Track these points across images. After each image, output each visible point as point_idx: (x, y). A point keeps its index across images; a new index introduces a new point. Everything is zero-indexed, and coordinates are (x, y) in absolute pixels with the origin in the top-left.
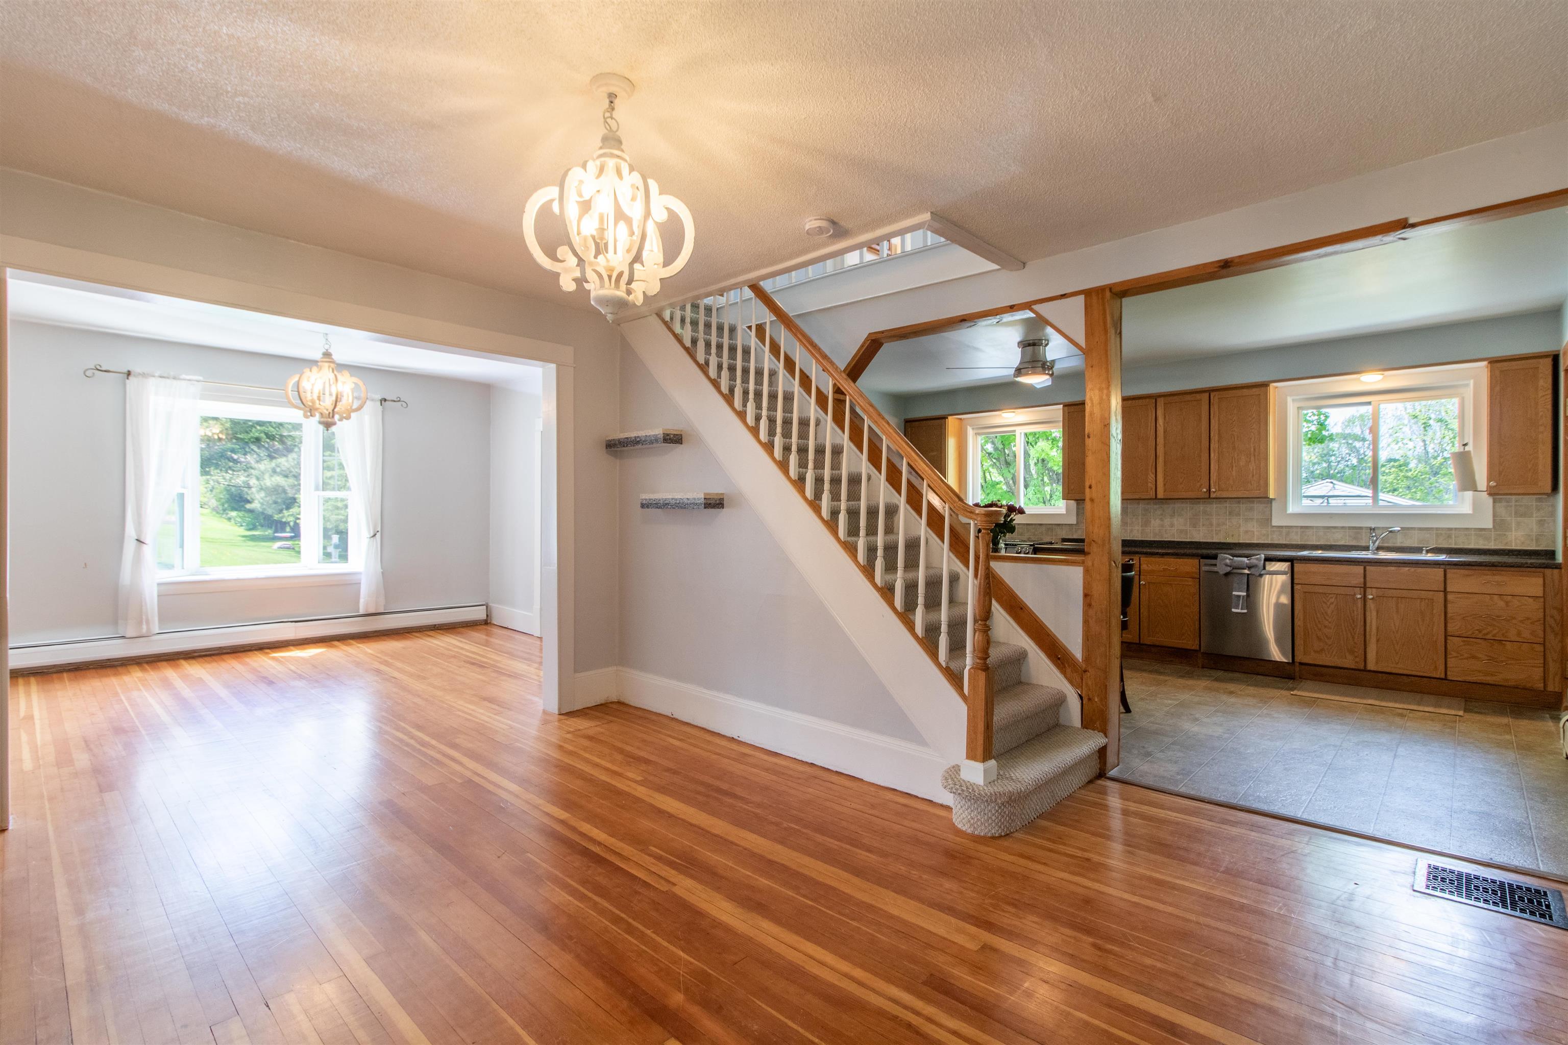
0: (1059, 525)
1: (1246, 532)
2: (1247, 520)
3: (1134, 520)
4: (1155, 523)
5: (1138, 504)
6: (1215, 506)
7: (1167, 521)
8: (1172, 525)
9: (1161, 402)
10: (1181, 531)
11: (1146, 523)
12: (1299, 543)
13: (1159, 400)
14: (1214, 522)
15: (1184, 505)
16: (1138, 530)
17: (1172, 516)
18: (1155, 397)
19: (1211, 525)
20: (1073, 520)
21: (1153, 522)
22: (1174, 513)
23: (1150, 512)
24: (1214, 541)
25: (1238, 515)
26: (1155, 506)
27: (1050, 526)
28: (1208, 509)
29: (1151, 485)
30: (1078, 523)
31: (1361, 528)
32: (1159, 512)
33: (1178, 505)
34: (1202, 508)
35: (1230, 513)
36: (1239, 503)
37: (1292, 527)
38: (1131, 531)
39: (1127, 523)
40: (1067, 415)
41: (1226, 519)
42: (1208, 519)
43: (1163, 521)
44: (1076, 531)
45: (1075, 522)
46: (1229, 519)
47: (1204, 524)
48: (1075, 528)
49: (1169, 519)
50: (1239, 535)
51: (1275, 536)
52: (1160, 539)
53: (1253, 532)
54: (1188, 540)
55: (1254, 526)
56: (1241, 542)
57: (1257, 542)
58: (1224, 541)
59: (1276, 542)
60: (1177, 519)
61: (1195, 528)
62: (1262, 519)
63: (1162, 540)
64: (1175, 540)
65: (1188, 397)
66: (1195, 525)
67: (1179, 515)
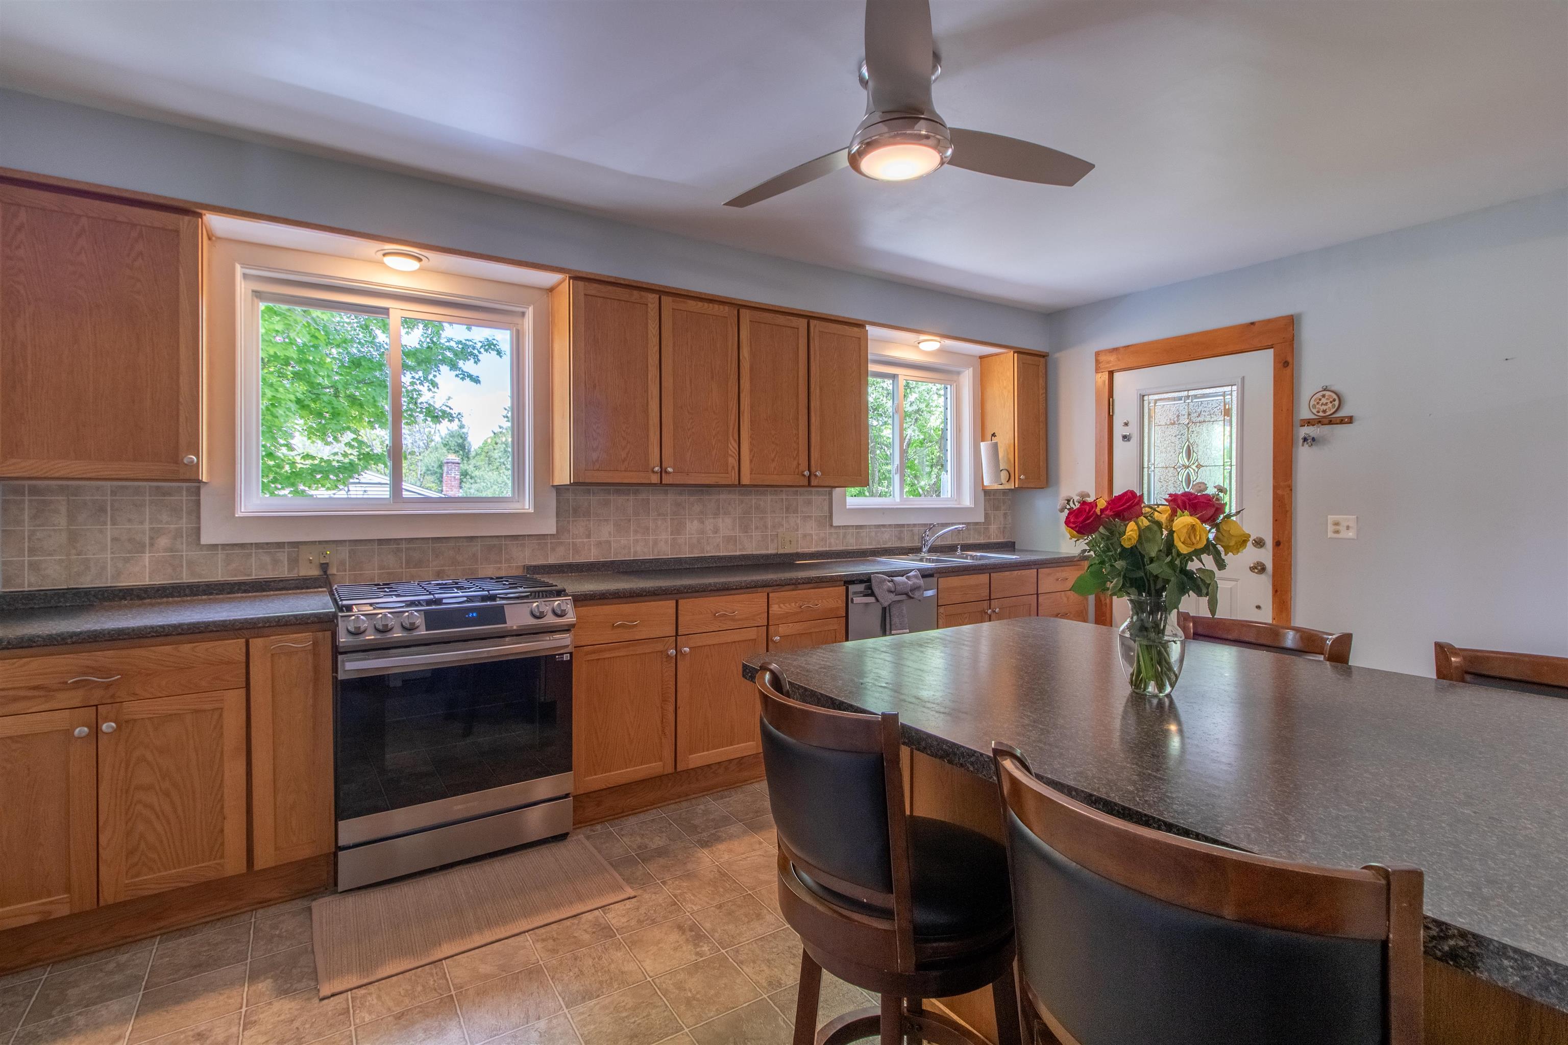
0: (515, 537)
1: (805, 536)
2: (806, 518)
3: (659, 522)
4: (692, 527)
5: (666, 493)
6: (769, 498)
7: (709, 524)
8: (716, 531)
9: (746, 315)
10: (730, 540)
11: (678, 529)
12: (855, 548)
13: (742, 311)
14: (769, 524)
16: (666, 542)
17: (716, 515)
18: (739, 306)
19: (766, 527)
20: (549, 526)
21: (688, 524)
22: (718, 509)
23: (684, 508)
24: (770, 552)
25: (795, 512)
26: (692, 499)
27: (496, 542)
28: (762, 503)
29: (732, 461)
30: (557, 534)
31: (903, 526)
32: (697, 508)
33: (724, 496)
34: (754, 502)
35: (787, 509)
36: (796, 493)
37: (848, 526)
38: (656, 543)
39: (648, 529)
40: (582, 298)
41: (783, 518)
42: (762, 518)
43: (703, 523)
44: (553, 549)
45: (553, 531)
46: (786, 517)
47: (757, 528)
48: (551, 543)
49: (712, 520)
50: (797, 541)
51: (832, 541)
52: (700, 555)
53: (811, 535)
54: (738, 553)
55: (812, 528)
56: (799, 550)
57: (816, 549)
58: (781, 551)
59: (834, 549)
60: (723, 520)
61: (746, 532)
62: (821, 516)
63: (703, 555)
64: (721, 554)
65: (781, 319)
66: (745, 529)
67: (725, 514)
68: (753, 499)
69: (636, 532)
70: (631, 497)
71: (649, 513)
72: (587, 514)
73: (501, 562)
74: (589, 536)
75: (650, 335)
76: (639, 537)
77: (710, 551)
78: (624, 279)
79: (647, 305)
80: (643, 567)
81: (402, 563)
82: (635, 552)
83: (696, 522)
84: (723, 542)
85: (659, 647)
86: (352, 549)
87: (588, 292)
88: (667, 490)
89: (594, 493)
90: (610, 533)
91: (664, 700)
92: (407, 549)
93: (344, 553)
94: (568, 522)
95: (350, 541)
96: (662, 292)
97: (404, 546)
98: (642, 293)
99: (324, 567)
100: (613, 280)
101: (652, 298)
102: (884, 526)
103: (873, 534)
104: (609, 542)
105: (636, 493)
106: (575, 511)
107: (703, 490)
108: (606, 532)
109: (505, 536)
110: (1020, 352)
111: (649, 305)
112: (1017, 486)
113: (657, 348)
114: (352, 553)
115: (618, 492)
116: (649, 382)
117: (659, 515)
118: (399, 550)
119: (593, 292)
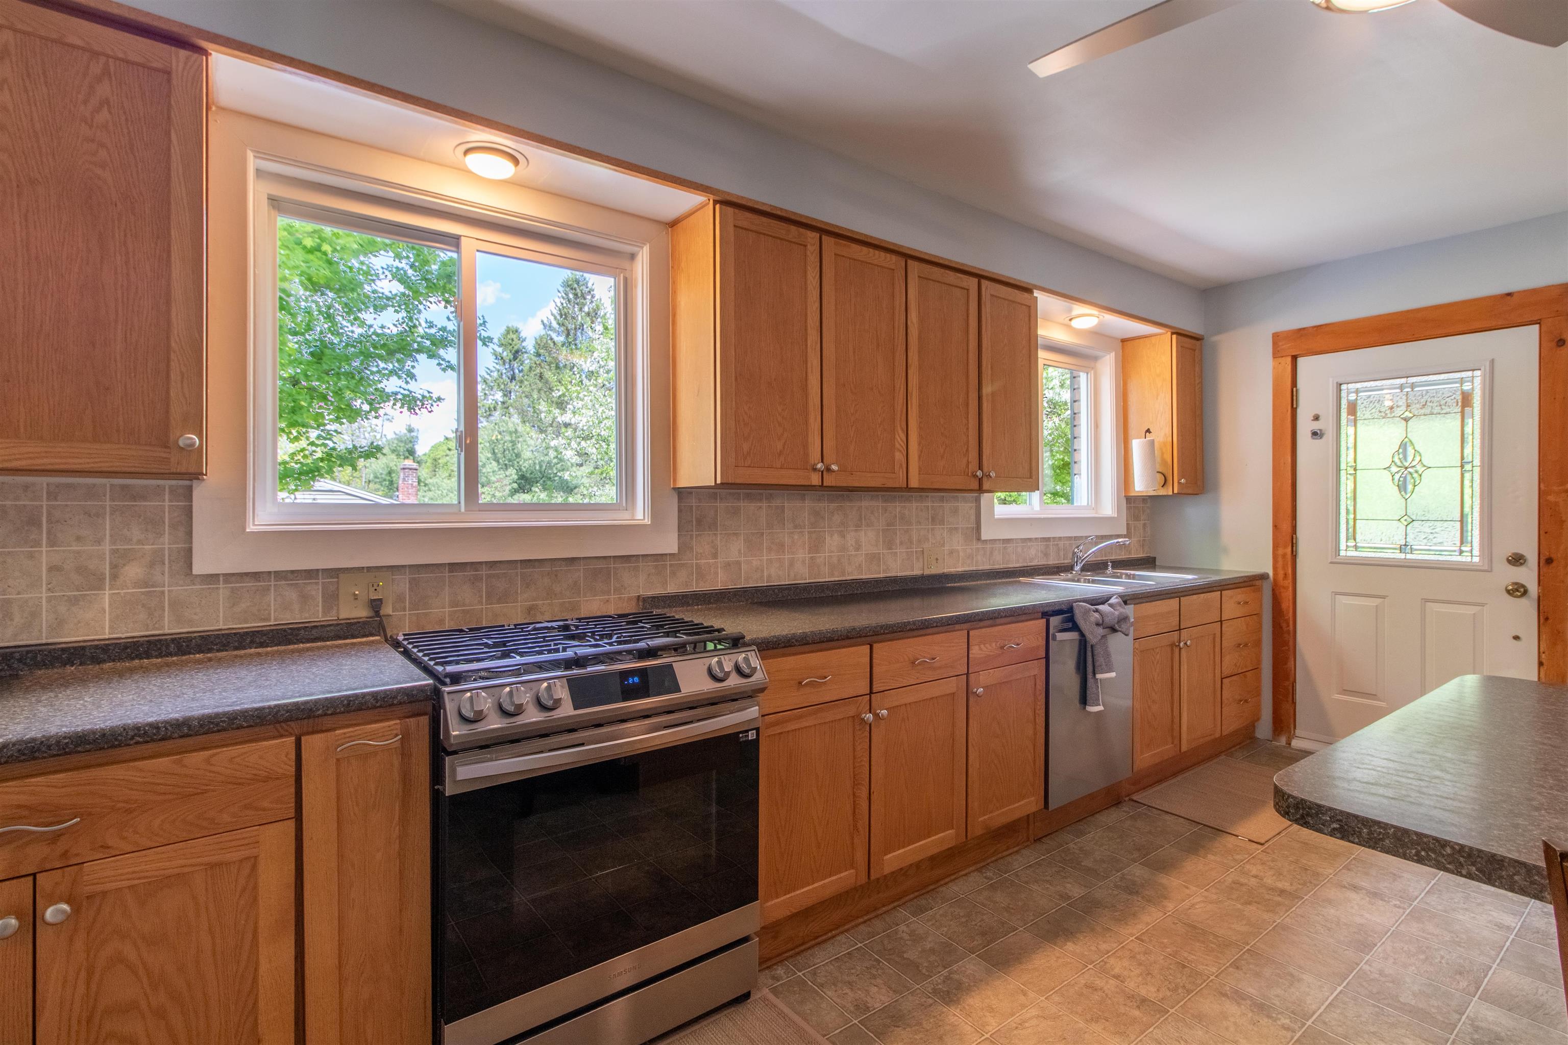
0: (627, 558)
1: (951, 552)
2: (951, 530)
3: (796, 537)
4: (832, 542)
5: (803, 498)
6: (914, 505)
7: (850, 538)
8: (858, 548)
9: (914, 268)
10: (874, 558)
11: (816, 546)
12: (1002, 566)
13: (910, 263)
14: (915, 539)
15: (874, 503)
16: (803, 562)
17: (858, 526)
18: (907, 256)
19: (911, 543)
20: (669, 543)
21: (828, 539)
22: (860, 519)
23: (823, 518)
24: (915, 573)
25: (942, 522)
26: (833, 505)
27: (601, 565)
28: (906, 512)
29: (899, 456)
30: (679, 553)
31: (1049, 539)
32: (837, 518)
33: (866, 503)
34: (897, 510)
35: (933, 519)
36: (942, 499)
37: (995, 540)
38: (791, 564)
39: (783, 545)
40: (731, 229)
41: (928, 530)
42: (907, 531)
43: (844, 537)
44: (673, 574)
45: (675, 550)
46: (933, 529)
47: (901, 543)
48: (671, 565)
49: (853, 534)
50: (944, 559)
51: (979, 558)
52: (840, 579)
53: (958, 551)
54: (882, 575)
55: (958, 543)
56: (946, 571)
57: (963, 569)
58: (927, 572)
59: (980, 568)
60: (865, 534)
61: (890, 549)
62: (967, 528)
63: (844, 578)
64: (864, 577)
65: (951, 277)
66: (889, 545)
67: (868, 525)
68: (897, 507)
69: (770, 549)
70: (764, 504)
71: (784, 524)
72: (713, 526)
73: (609, 593)
74: (715, 556)
75: (810, 287)
76: (773, 556)
77: (852, 573)
78: (781, 209)
79: (805, 246)
80: (780, 595)
81: (481, 597)
82: (769, 576)
83: (836, 535)
84: (866, 561)
85: (851, 711)
86: (414, 579)
87: (740, 224)
88: (804, 495)
89: (721, 499)
90: (740, 550)
91: (856, 784)
92: (489, 576)
93: (403, 584)
94: (691, 536)
95: (411, 566)
96: (824, 231)
97: (484, 572)
98: (801, 230)
99: (376, 605)
100: (768, 210)
101: (813, 236)
102: (1030, 540)
103: (1019, 550)
104: (738, 563)
105: (770, 498)
106: (699, 522)
107: (843, 495)
108: (735, 550)
109: (614, 557)
110: (1179, 333)
111: (809, 247)
112: (1176, 491)
113: (817, 305)
114: (414, 583)
115: (749, 497)
116: (809, 350)
117: (796, 527)
118: (478, 579)
119: (745, 224)
